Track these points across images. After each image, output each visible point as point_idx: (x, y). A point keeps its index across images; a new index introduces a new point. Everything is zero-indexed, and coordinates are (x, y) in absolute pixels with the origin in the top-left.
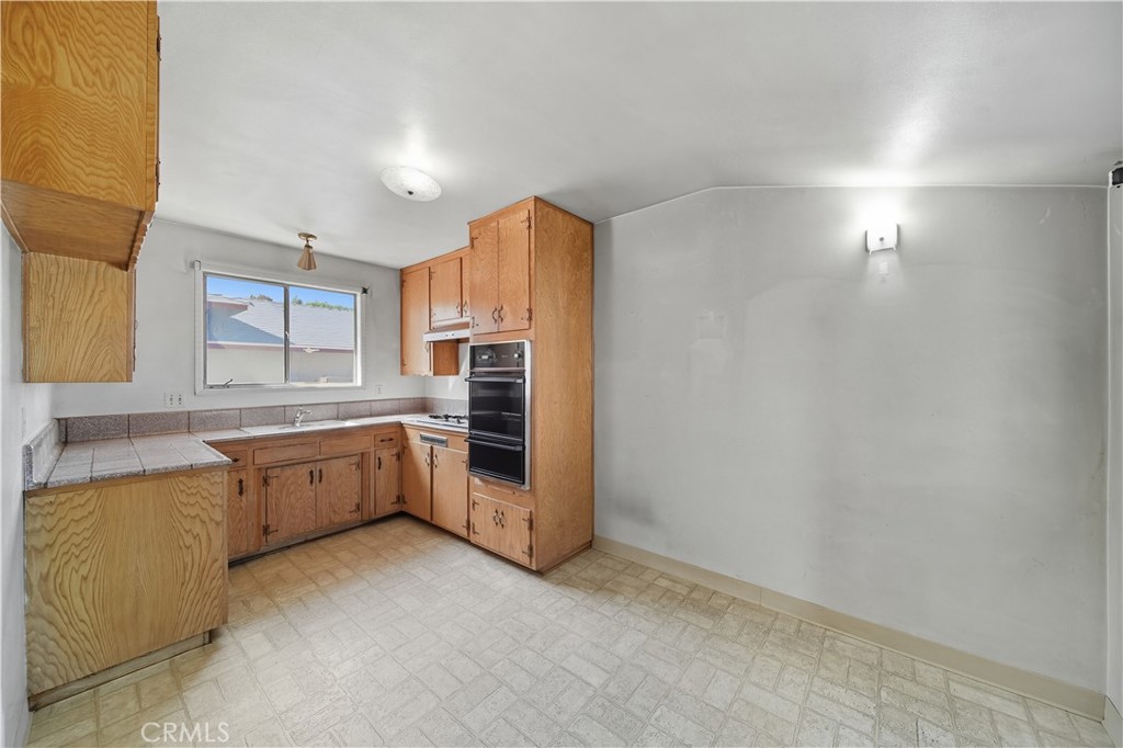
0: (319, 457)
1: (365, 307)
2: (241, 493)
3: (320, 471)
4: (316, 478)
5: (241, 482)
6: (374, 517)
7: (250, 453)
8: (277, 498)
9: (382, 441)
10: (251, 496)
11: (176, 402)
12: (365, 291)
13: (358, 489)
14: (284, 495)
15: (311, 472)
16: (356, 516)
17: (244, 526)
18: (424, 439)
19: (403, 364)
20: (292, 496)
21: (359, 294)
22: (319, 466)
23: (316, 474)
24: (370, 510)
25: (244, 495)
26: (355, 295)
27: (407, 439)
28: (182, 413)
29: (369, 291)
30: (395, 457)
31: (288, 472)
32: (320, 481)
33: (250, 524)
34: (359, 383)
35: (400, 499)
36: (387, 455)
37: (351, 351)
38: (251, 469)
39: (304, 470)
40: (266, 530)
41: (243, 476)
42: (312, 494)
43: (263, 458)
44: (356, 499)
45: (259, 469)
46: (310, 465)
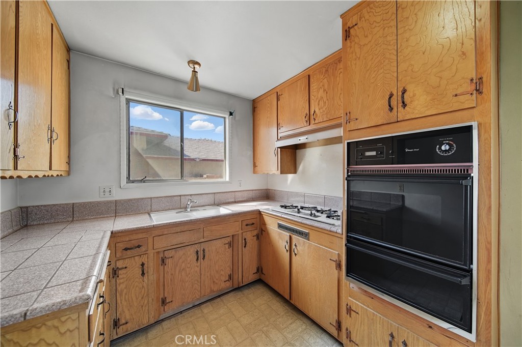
0: (203, 240)
1: (232, 126)
2: (143, 274)
3: (204, 250)
4: (201, 256)
5: (143, 265)
6: (241, 285)
7: (150, 240)
8: (172, 274)
9: (247, 225)
10: (152, 276)
11: (107, 194)
12: (231, 114)
13: (230, 263)
14: (177, 272)
15: (197, 252)
16: (228, 284)
17: (146, 302)
18: (280, 226)
19: (255, 166)
20: (183, 273)
21: (227, 116)
22: (203, 246)
23: (201, 254)
24: (238, 279)
25: (146, 275)
26: (225, 118)
27: (264, 224)
28: (111, 202)
29: (233, 114)
30: (255, 237)
31: (181, 252)
32: (204, 258)
33: (150, 299)
34: (228, 179)
35: (259, 270)
36: (250, 236)
37: (222, 161)
38: (151, 253)
39: (191, 251)
40: (164, 302)
41: (144, 259)
42: (198, 269)
43: (161, 244)
44: (229, 272)
45: (158, 253)
46: (196, 246)
